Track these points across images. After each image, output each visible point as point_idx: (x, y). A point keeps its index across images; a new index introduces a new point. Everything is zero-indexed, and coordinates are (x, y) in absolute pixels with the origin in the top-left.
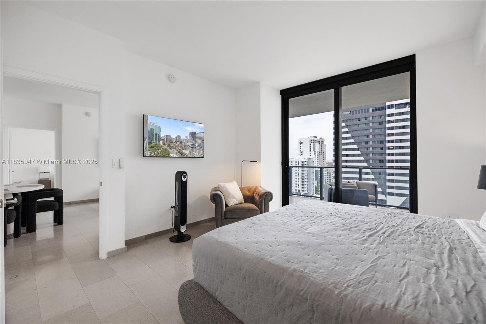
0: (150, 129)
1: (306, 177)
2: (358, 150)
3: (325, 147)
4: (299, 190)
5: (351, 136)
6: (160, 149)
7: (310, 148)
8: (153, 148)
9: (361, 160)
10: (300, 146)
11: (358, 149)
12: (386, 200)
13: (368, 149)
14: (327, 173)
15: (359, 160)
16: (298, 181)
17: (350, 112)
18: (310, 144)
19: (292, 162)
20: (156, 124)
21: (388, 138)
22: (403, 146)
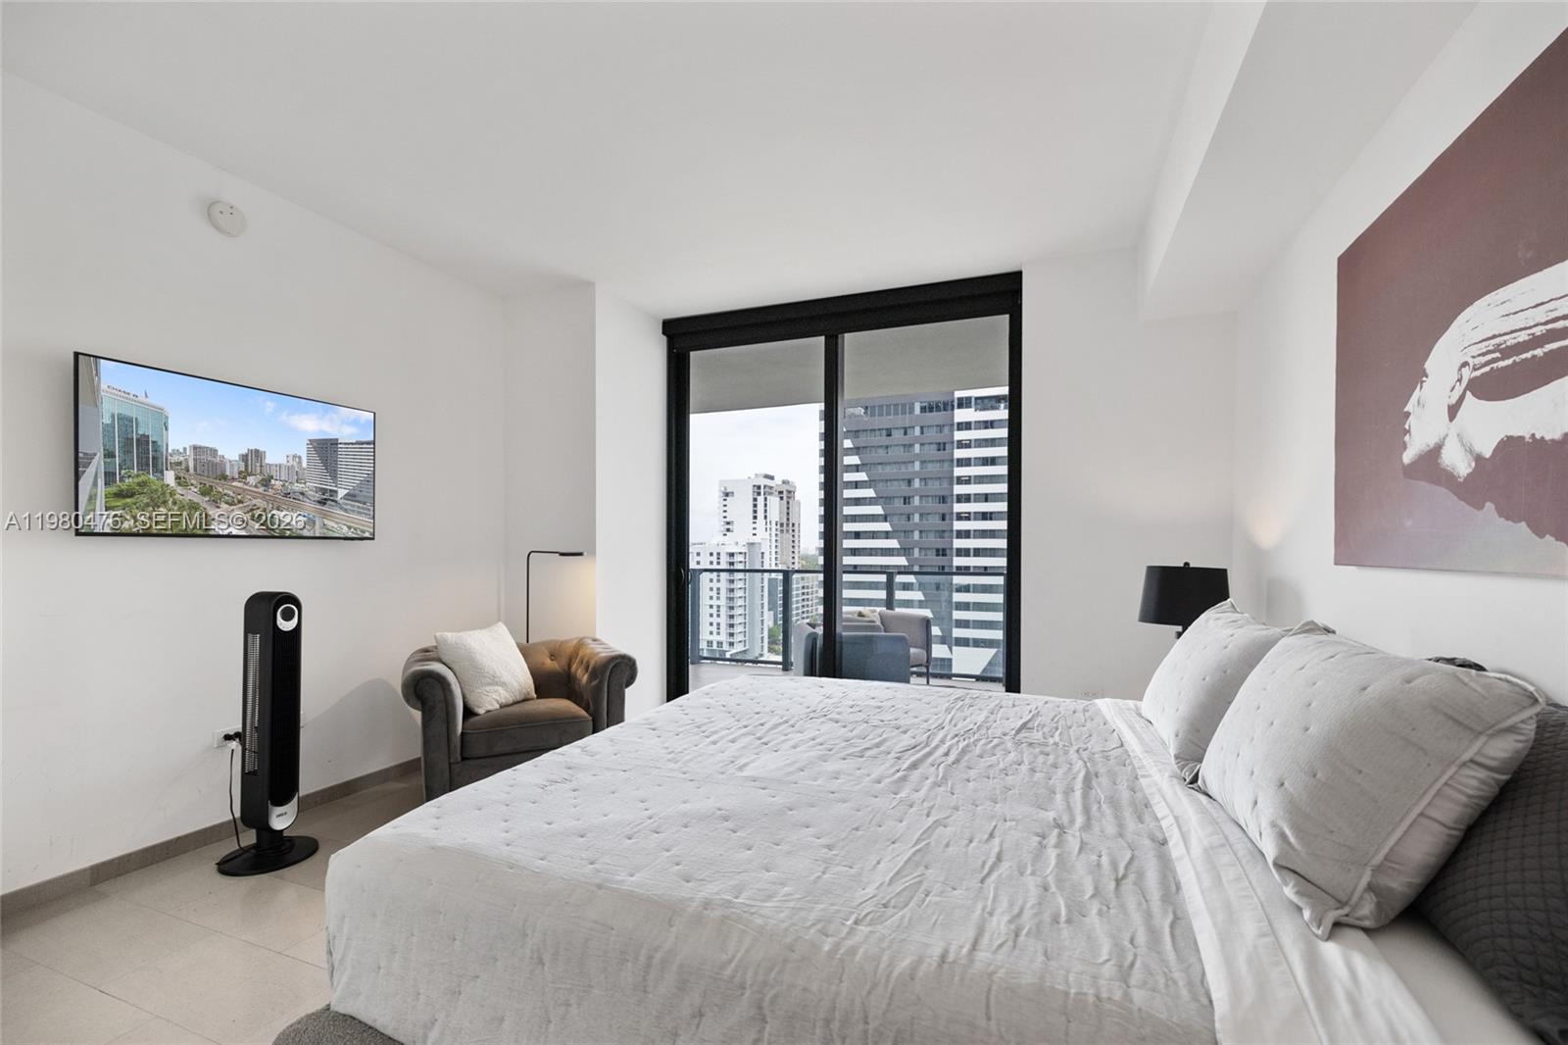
0: (113, 416)
1: (740, 602)
2: (886, 521)
3: (797, 509)
4: (720, 644)
5: (866, 479)
6: (165, 502)
7: (755, 512)
8: (128, 500)
9: (893, 549)
10: (725, 503)
11: (885, 518)
12: (950, 660)
13: (911, 517)
14: (803, 588)
15: (886, 549)
16: (718, 616)
17: (867, 408)
18: (755, 500)
19: (698, 554)
20: (142, 398)
21: (958, 489)
22: (991, 513)
